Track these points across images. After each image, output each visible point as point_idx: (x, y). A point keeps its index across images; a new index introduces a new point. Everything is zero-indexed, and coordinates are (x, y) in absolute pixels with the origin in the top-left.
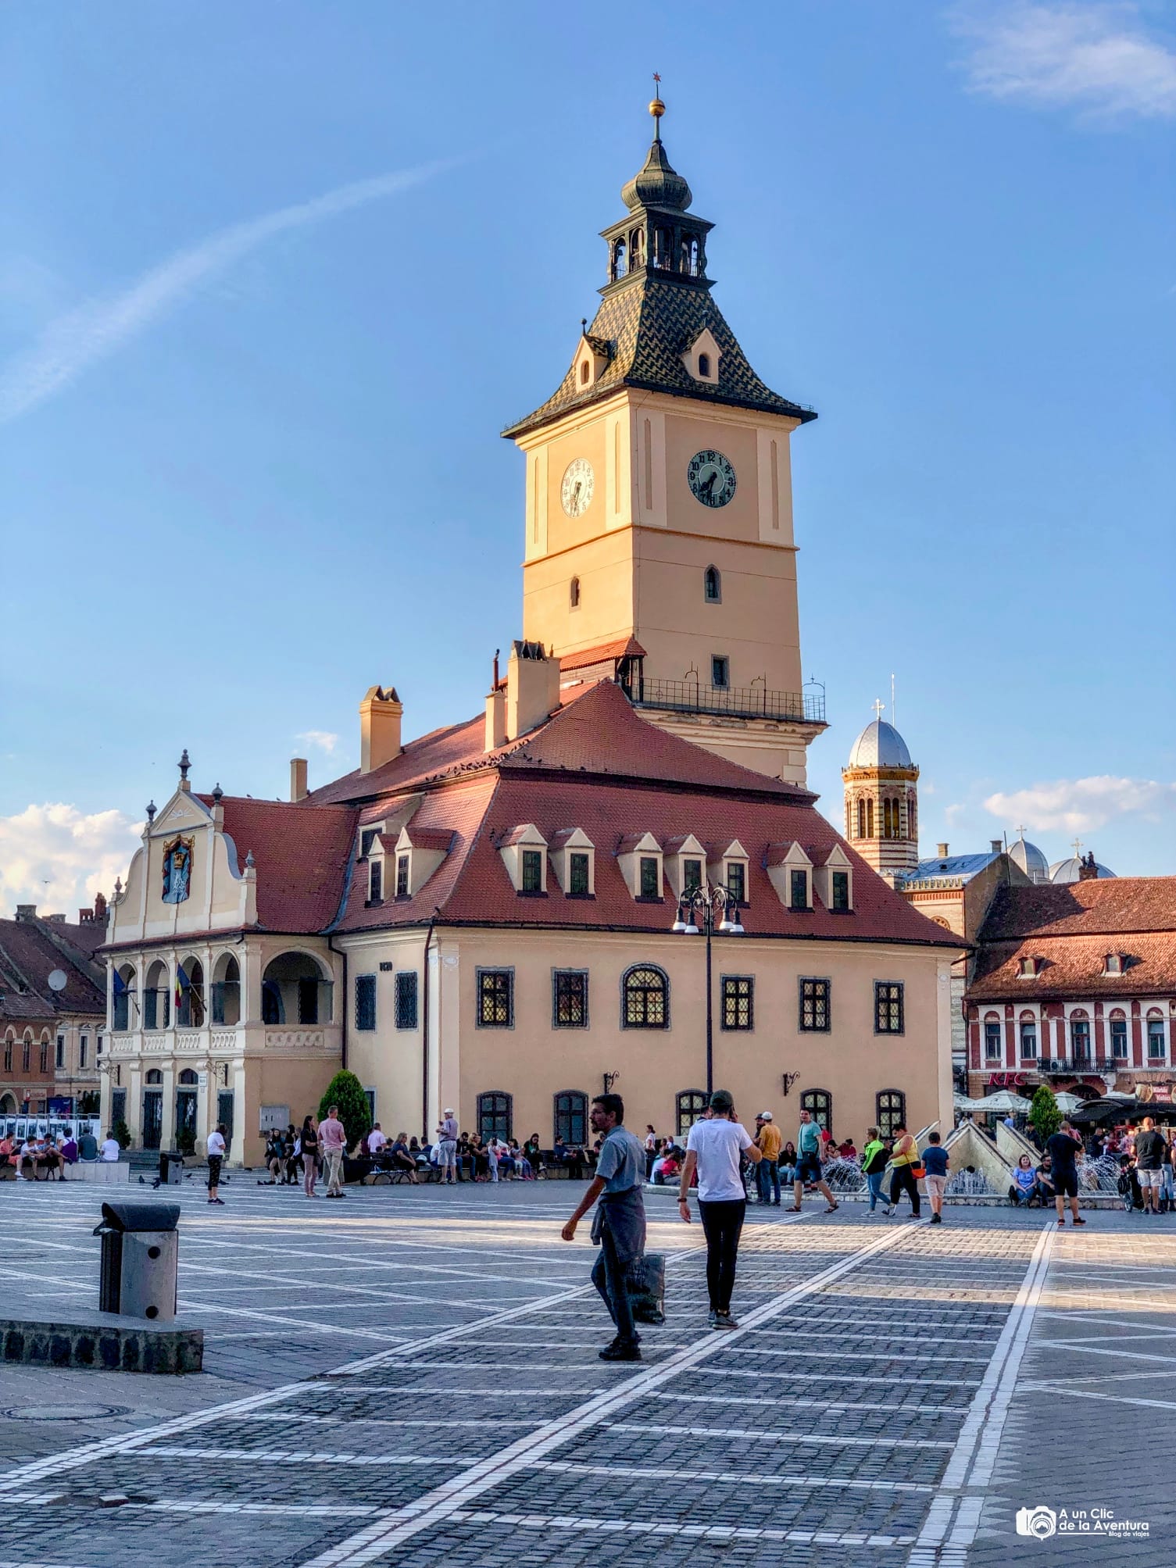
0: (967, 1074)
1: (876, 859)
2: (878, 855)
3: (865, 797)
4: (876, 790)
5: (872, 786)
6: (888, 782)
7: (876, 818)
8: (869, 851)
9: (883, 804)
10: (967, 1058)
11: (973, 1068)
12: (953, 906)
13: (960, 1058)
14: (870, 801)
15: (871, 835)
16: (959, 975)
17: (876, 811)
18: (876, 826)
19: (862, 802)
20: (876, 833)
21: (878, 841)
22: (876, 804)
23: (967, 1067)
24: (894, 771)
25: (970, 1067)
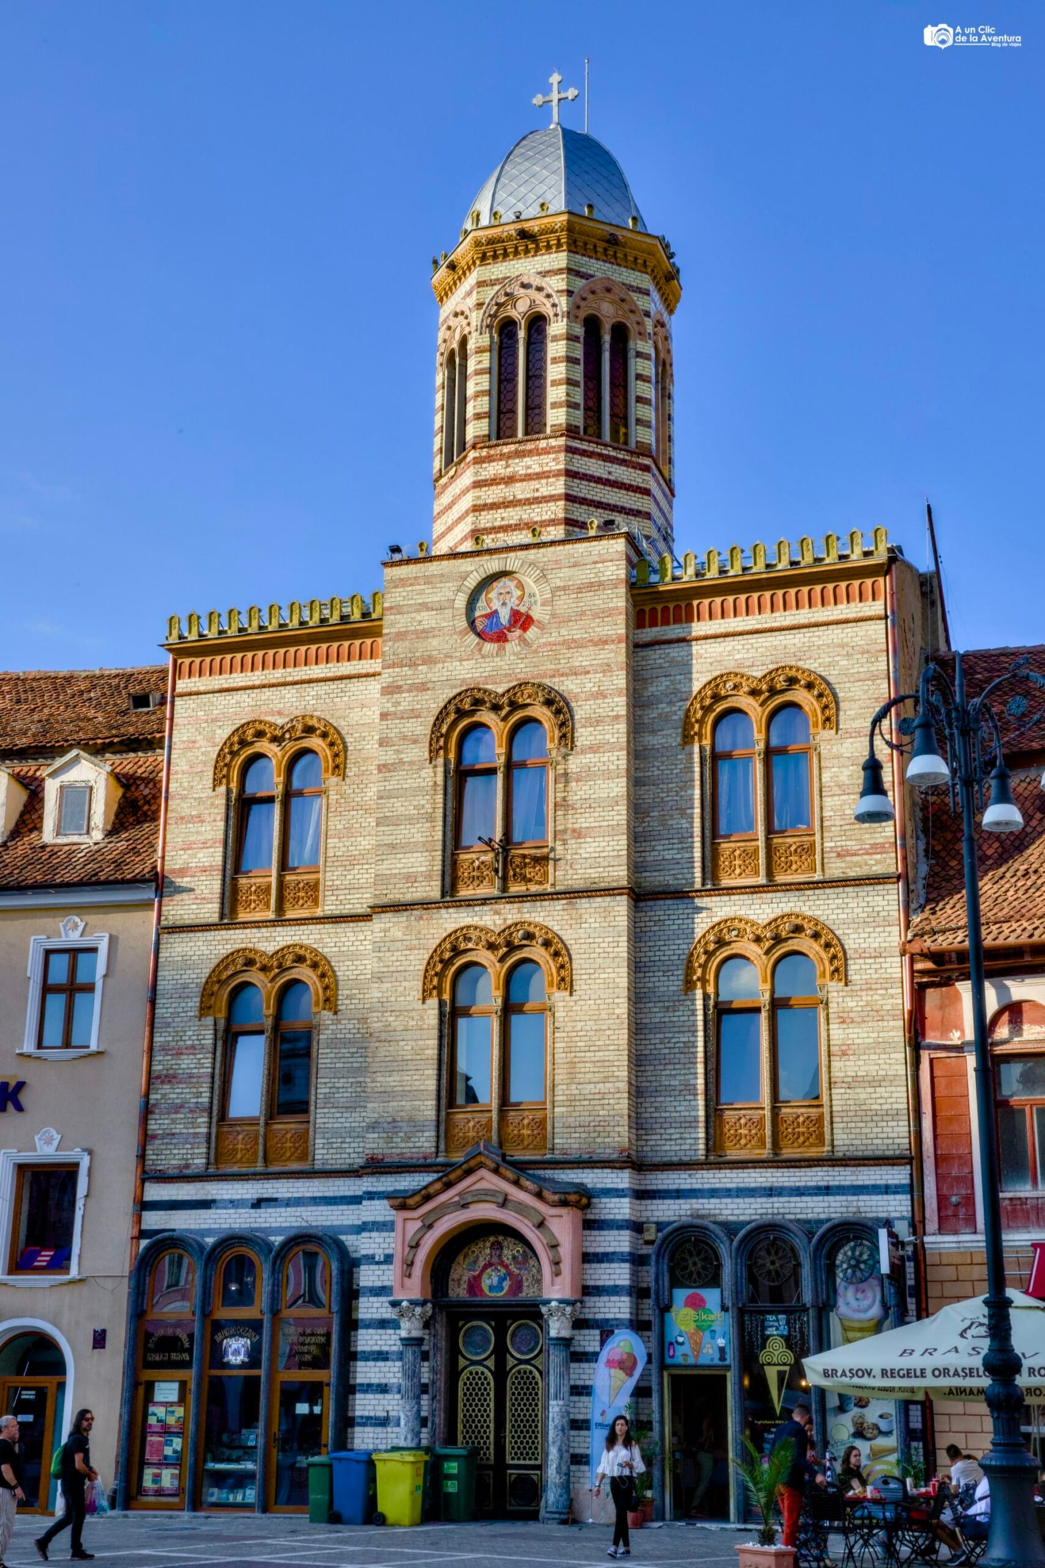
0: (919, 1253)
1: (552, 498)
2: (558, 486)
3: (519, 311)
4: (558, 283)
5: (545, 274)
6: (597, 268)
7: (555, 371)
8: (528, 478)
9: (579, 331)
10: (915, 1188)
11: (941, 1231)
12: (849, 629)
13: (887, 1190)
14: (537, 322)
15: (535, 424)
16: (878, 869)
17: (556, 349)
18: (555, 393)
19: (507, 328)
20: (556, 417)
21: (562, 441)
22: (557, 327)
23: (917, 1225)
24: (619, 233)
25: (932, 1225)
